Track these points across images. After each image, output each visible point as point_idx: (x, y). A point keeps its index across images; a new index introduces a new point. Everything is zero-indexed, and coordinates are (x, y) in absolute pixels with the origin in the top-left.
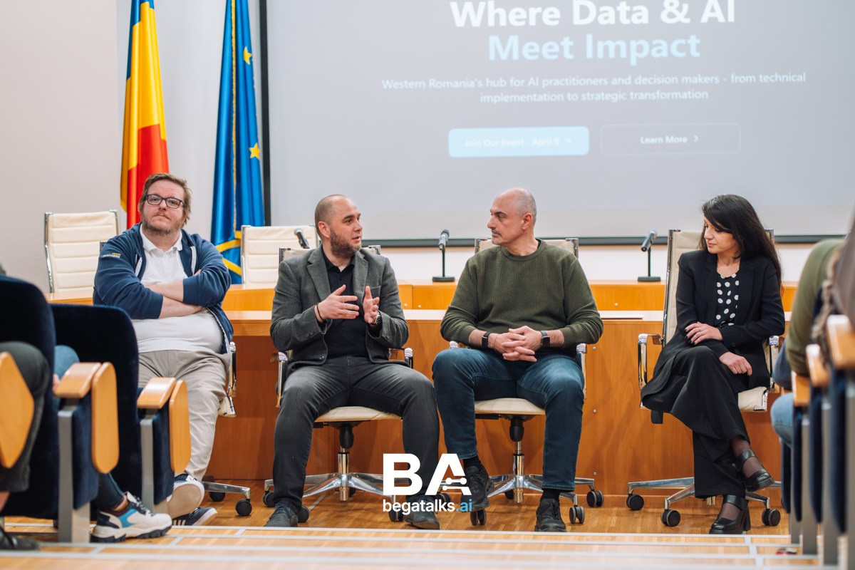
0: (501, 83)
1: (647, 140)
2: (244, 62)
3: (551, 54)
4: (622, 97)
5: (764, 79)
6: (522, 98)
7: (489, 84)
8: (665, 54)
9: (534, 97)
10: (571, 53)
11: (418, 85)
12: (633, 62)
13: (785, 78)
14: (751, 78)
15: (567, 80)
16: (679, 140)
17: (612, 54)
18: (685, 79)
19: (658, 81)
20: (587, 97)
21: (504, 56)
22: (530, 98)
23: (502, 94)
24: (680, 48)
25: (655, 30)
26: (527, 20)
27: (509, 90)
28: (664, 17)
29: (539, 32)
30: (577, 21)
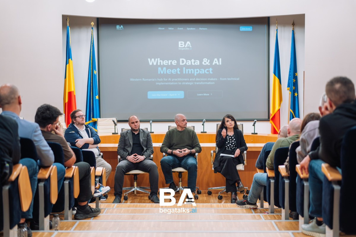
0: (161, 80)
1: (199, 95)
2: (94, 74)
3: (174, 72)
4: (193, 83)
5: (229, 79)
6: (167, 84)
7: (158, 80)
8: (203, 73)
9: (170, 83)
10: (179, 72)
11: (140, 80)
12: (195, 75)
13: (234, 79)
14: (225, 79)
15: (178, 79)
16: (207, 95)
17: (190, 73)
18: (209, 79)
19: (202, 79)
20: (184, 83)
21: (162, 73)
24: (207, 71)
25: (201, 66)
26: (168, 63)
27: (163, 81)
28: (203, 63)
29: (171, 67)
30: (181, 64)
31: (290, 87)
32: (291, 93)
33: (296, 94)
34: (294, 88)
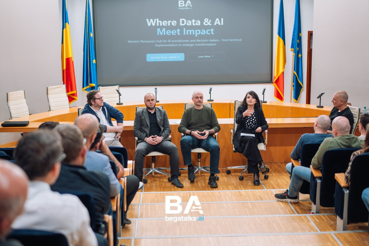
0: (161, 41)
1: (200, 57)
2: (91, 37)
3: (174, 33)
4: (193, 45)
5: (231, 40)
6: (166, 45)
7: (157, 41)
8: (205, 34)
9: (169, 45)
10: (180, 33)
11: (138, 42)
12: (196, 36)
13: (236, 40)
14: (227, 40)
15: (178, 40)
16: (208, 57)
17: (190, 34)
18: (210, 40)
19: (203, 41)
20: (184, 45)
21: (161, 34)
24: (209, 32)
25: (202, 27)
26: (168, 24)
27: (163, 43)
28: (204, 24)
29: (171, 28)
30: (181, 24)
31: (294, 48)
32: (294, 54)
33: (300, 56)
34: (298, 49)
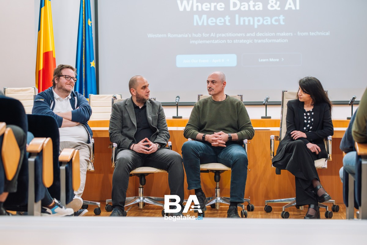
0: (199, 35)
1: (262, 60)
2: (88, 25)
3: (221, 23)
4: (251, 41)
5: (312, 34)
6: (208, 42)
7: (194, 36)
8: (269, 23)
9: (213, 41)
11: (163, 36)
12: (256, 27)
13: (321, 34)
14: (306, 33)
15: (227, 34)
16: (275, 60)
17: (247, 23)
18: (278, 34)
19: (267, 35)
20: (236, 41)
21: (200, 24)
22: (211, 42)
23: (199, 40)
24: (276, 21)
25: (265, 13)
26: (210, 8)
27: (202, 38)
28: (269, 7)
29: (215, 14)
30: (232, 8)
